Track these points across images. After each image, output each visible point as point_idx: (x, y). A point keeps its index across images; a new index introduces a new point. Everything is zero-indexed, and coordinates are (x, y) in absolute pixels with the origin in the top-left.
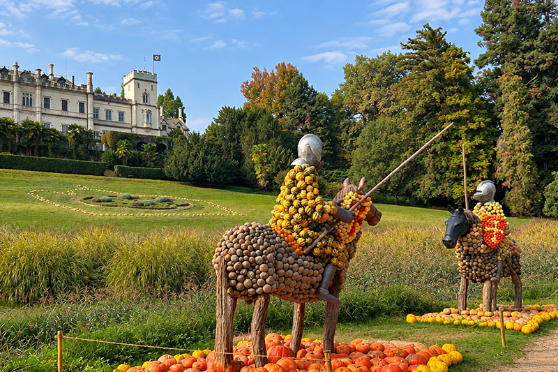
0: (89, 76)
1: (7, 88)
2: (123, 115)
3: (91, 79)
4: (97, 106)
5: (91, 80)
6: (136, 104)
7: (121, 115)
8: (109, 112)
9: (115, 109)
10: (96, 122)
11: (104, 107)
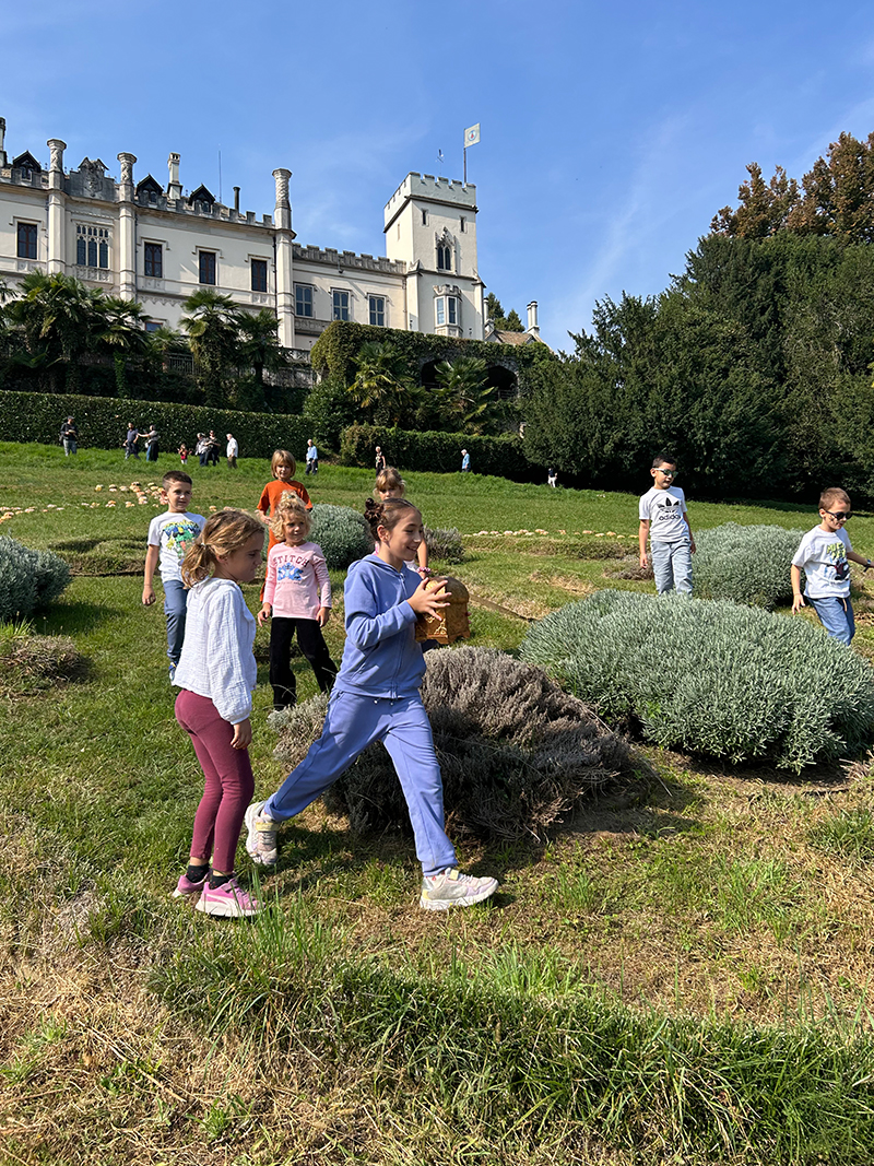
0: (279, 181)
1: (30, 212)
2: (381, 308)
3: (286, 188)
4: (303, 278)
5: (287, 195)
6: (420, 272)
7: (377, 304)
8: (341, 298)
9: (361, 291)
10: (303, 327)
11: (325, 283)
